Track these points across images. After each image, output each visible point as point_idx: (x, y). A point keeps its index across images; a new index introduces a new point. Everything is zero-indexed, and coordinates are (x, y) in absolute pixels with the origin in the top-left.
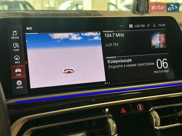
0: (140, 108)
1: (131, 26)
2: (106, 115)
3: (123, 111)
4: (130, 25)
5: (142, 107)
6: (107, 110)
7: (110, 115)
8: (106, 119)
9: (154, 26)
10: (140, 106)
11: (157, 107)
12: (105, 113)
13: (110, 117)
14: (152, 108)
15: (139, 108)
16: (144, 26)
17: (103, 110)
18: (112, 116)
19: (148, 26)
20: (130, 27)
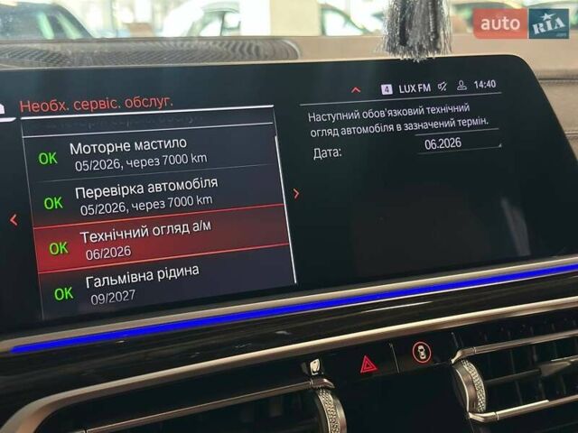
0: (422, 353)
1: (387, 89)
2: (312, 382)
3: (367, 366)
4: (383, 87)
5: (427, 353)
6: (315, 366)
7: (325, 380)
8: (313, 394)
9: (462, 87)
10: (421, 347)
11: (475, 350)
12: (309, 376)
13: (326, 388)
14: (459, 354)
15: (418, 354)
16: (427, 88)
17: (304, 366)
18: (331, 385)
19: (442, 86)
20: (384, 93)
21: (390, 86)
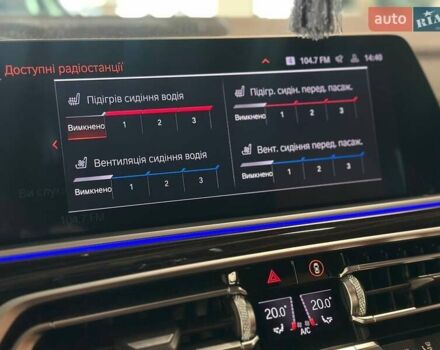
0: (317, 269)
1: (290, 61)
2: (229, 290)
3: (273, 278)
4: (288, 59)
5: (320, 268)
6: (232, 277)
7: (240, 288)
8: (230, 299)
9: (355, 59)
10: (316, 264)
11: (359, 267)
12: (227, 285)
13: (241, 295)
14: (346, 270)
15: (313, 270)
16: (327, 60)
17: (223, 277)
18: (245, 292)
19: (339, 59)
20: (288, 63)
21: (293, 59)
